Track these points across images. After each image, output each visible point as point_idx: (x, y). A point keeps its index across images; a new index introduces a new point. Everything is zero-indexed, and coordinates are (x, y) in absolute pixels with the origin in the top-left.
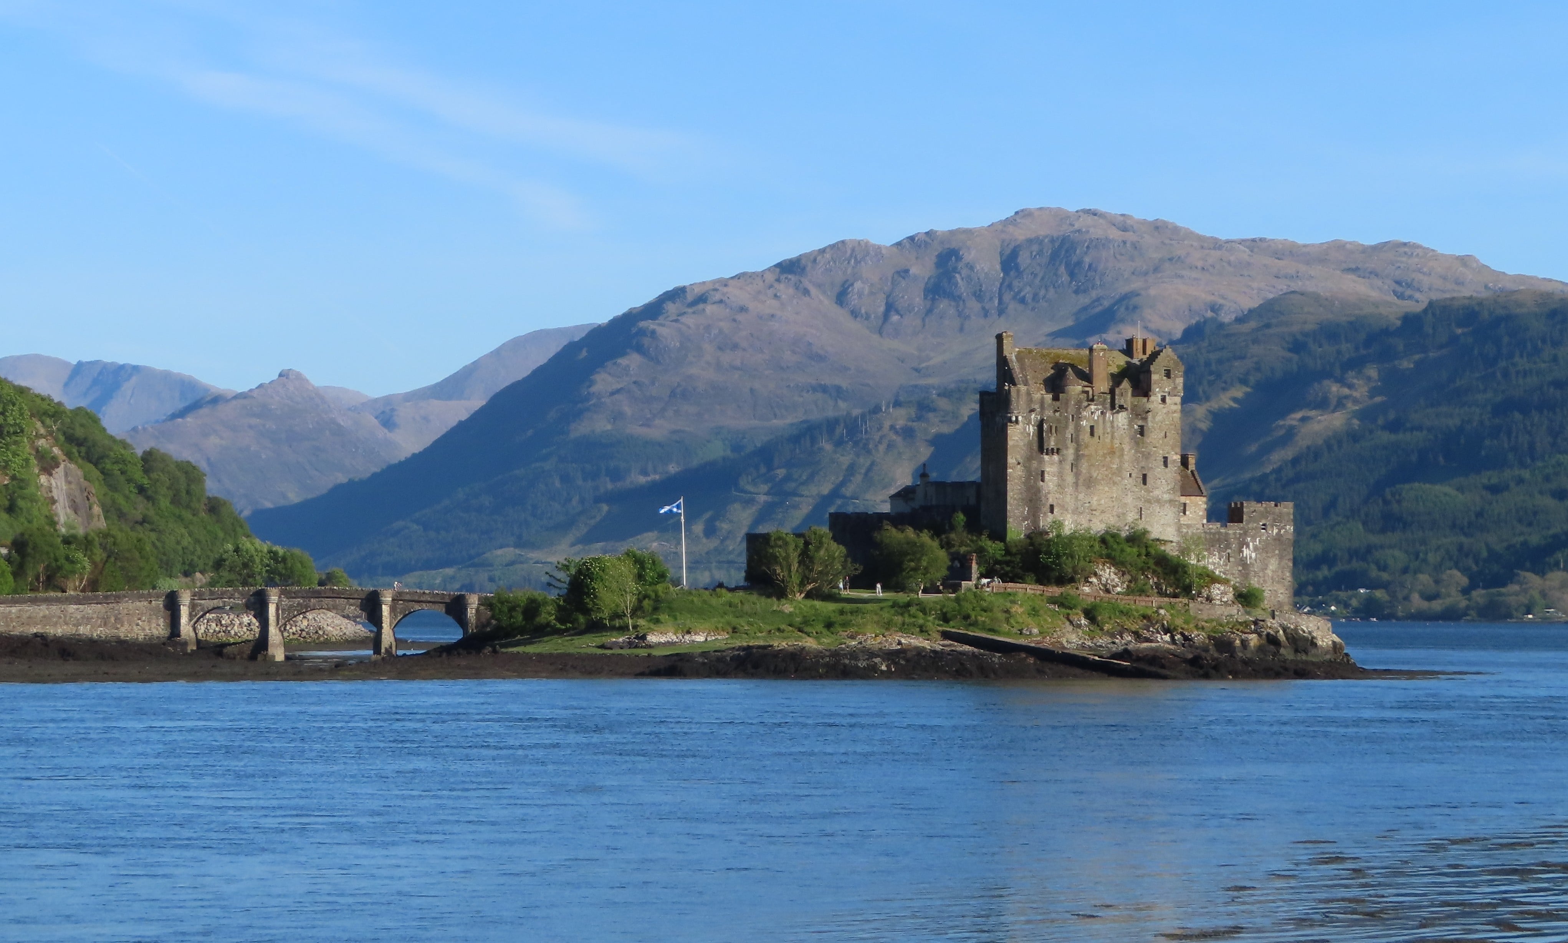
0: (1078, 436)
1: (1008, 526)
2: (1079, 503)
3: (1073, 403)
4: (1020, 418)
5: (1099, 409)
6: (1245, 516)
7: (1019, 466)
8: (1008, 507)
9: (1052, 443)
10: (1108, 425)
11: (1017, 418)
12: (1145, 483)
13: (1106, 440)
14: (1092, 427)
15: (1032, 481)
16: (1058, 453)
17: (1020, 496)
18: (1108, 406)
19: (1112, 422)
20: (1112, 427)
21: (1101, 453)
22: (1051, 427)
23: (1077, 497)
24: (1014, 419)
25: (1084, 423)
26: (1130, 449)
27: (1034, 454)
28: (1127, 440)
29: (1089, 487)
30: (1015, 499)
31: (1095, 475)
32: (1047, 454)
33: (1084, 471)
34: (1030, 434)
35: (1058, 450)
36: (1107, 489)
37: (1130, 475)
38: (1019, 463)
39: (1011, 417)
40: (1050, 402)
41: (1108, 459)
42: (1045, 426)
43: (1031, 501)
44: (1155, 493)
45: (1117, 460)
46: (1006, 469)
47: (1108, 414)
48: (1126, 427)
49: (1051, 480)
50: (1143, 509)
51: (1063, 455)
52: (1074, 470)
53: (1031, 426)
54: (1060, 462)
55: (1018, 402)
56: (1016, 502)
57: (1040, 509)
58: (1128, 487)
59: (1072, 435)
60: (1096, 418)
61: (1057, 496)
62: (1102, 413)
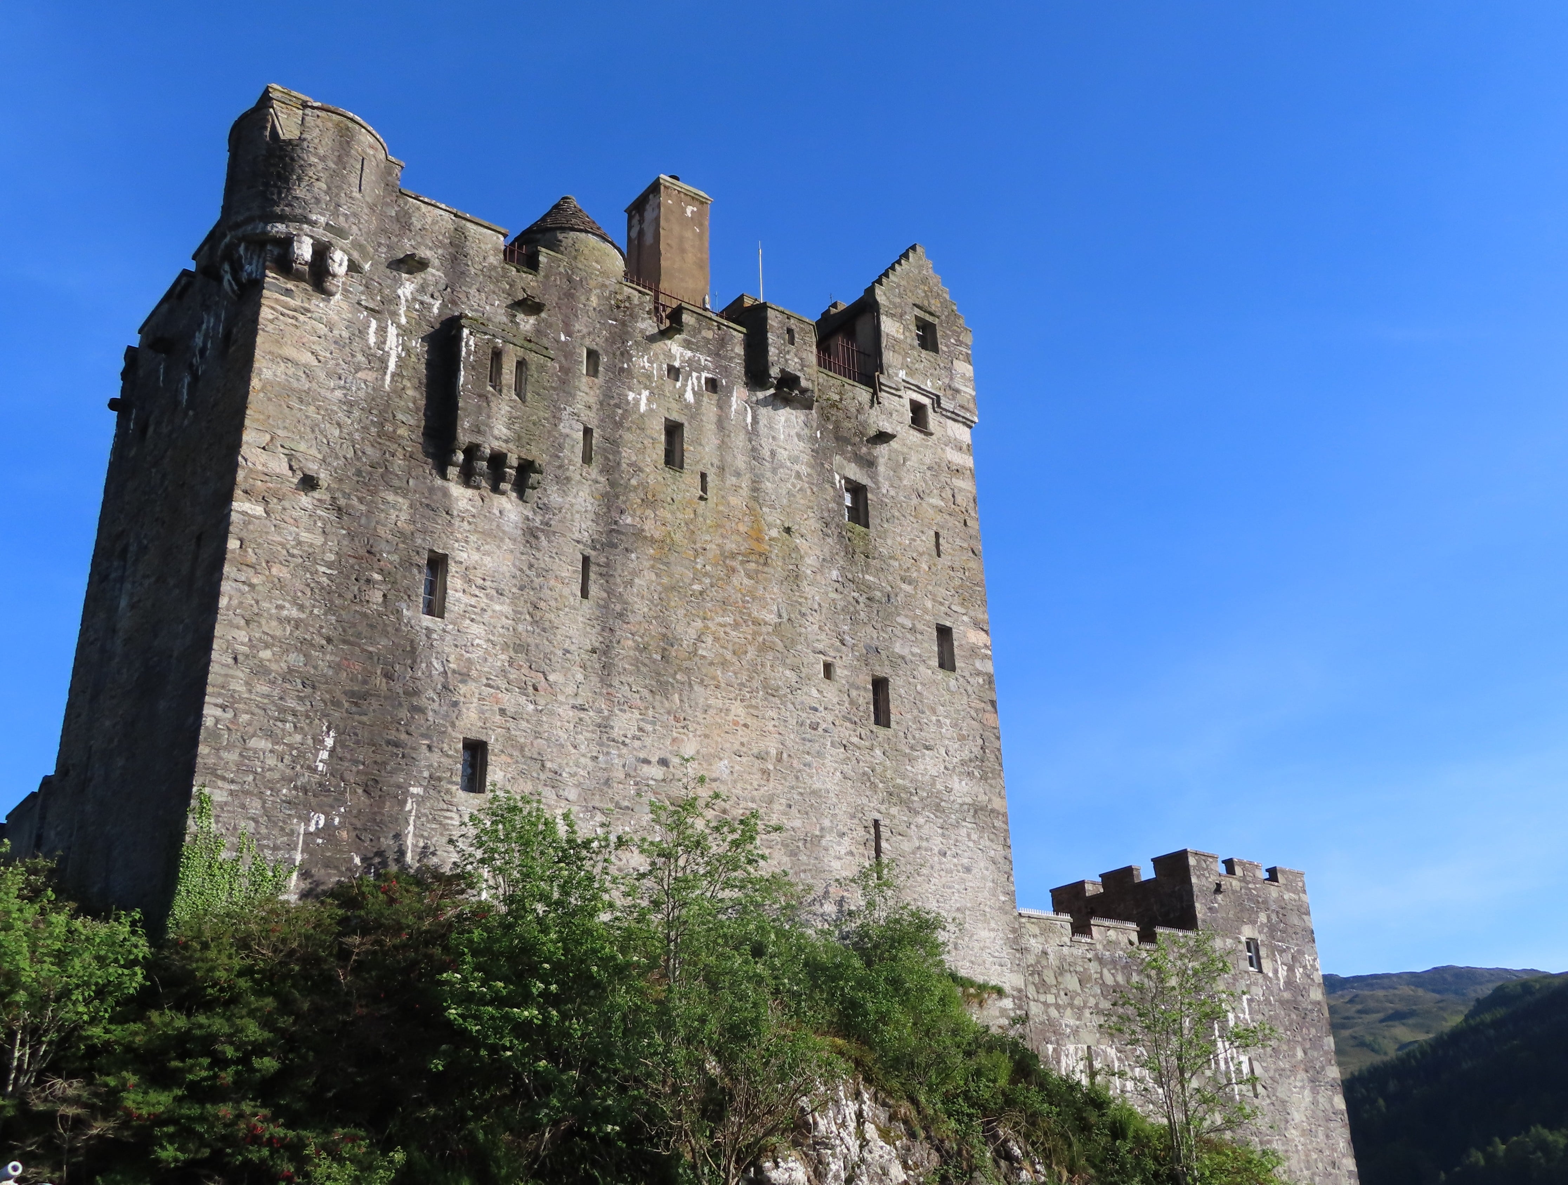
0: (614, 443)
1: (192, 825)
2: (617, 759)
3: (594, 301)
4: (339, 262)
5: (699, 370)
6: (1198, 906)
7: (305, 500)
8: (211, 713)
9: (500, 429)
10: (739, 441)
11: (321, 252)
12: (882, 716)
13: (734, 500)
14: (673, 430)
15: (377, 597)
16: (521, 487)
17: (295, 659)
18: (738, 367)
19: (753, 433)
20: (754, 453)
21: (711, 542)
22: (497, 355)
23: (604, 727)
24: (305, 250)
25: (642, 400)
26: (826, 562)
27: (399, 463)
28: (809, 523)
29: (661, 688)
30: (260, 671)
31: (687, 633)
32: (467, 477)
33: (641, 607)
34: (384, 361)
35: (526, 468)
36: (738, 710)
37: (828, 669)
38: (309, 483)
39: (287, 242)
40: (495, 259)
41: (740, 580)
42: (469, 341)
43: (358, 698)
44: (920, 766)
45: (775, 593)
46: (227, 498)
47: (739, 396)
48: (804, 470)
49: (468, 614)
50: (885, 833)
51: (544, 508)
52: (594, 590)
53: (392, 331)
54: (531, 534)
55: (336, 179)
56: (262, 688)
57: (409, 759)
58: (825, 718)
59: (588, 432)
60: (689, 396)
61: (509, 700)
62: (712, 385)
